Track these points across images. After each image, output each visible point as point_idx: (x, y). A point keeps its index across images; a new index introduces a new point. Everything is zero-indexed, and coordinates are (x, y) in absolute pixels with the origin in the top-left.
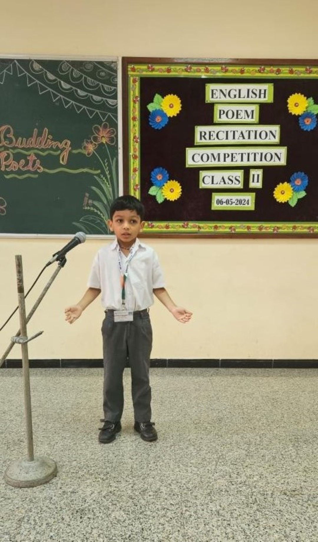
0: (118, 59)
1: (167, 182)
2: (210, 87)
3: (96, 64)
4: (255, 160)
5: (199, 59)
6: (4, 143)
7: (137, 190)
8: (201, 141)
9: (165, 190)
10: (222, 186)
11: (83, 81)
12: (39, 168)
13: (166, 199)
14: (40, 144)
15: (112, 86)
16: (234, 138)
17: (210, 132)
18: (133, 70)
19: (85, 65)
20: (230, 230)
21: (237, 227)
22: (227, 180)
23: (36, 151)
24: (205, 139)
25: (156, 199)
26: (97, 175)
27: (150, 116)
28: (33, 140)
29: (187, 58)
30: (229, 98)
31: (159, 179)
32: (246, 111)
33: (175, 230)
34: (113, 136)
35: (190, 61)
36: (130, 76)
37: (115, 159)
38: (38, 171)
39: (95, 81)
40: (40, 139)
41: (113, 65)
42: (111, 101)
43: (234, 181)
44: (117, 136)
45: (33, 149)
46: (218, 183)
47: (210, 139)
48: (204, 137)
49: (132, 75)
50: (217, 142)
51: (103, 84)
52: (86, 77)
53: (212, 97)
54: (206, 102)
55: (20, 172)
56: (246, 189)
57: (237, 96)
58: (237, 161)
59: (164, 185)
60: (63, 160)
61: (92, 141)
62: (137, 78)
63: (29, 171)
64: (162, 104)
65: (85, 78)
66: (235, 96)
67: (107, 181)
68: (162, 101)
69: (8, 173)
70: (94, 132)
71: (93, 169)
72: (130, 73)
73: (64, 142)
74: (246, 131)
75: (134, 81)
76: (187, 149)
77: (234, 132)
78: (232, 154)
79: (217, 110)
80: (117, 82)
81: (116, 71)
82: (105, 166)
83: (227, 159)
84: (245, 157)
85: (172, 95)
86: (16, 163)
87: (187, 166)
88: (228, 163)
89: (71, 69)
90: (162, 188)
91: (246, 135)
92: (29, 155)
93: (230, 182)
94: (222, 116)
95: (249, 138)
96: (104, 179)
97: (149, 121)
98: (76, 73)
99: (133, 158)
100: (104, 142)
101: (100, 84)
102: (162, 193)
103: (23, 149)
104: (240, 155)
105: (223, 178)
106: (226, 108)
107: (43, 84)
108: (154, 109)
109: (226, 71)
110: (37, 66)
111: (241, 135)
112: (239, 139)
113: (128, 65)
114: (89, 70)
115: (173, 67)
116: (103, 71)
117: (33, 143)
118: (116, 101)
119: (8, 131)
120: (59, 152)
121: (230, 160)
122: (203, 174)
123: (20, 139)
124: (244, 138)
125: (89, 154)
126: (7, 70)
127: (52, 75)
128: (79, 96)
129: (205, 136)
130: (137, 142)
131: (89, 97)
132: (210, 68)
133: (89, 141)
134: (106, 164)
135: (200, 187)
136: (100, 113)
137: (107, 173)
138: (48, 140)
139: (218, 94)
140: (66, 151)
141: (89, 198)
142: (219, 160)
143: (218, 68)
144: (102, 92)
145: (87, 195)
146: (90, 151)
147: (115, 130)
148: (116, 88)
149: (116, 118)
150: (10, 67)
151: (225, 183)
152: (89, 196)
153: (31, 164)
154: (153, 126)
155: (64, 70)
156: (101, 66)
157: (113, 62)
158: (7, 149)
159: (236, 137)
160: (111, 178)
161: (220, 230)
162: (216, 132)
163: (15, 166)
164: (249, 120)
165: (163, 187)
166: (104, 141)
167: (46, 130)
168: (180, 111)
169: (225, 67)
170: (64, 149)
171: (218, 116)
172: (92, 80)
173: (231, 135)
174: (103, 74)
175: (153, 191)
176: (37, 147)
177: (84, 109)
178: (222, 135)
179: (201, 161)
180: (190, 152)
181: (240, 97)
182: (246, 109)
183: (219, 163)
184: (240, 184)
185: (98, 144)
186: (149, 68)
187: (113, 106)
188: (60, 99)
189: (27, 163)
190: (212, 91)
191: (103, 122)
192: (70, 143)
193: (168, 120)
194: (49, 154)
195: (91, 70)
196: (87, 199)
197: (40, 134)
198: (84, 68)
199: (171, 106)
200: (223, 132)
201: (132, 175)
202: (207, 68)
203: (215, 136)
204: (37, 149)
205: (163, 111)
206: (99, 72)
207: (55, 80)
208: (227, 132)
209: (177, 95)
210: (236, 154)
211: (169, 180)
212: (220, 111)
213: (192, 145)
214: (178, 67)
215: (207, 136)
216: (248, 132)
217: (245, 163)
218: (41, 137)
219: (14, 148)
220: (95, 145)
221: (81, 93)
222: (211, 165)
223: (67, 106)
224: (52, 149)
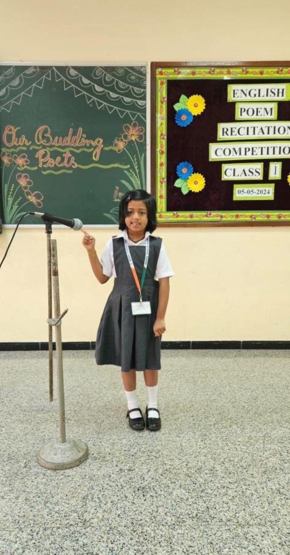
0: (147, 64)
1: (191, 176)
2: (231, 88)
3: (126, 68)
4: (274, 153)
5: (221, 62)
6: (42, 142)
7: (164, 183)
8: (223, 137)
9: (190, 182)
10: (243, 178)
11: (115, 85)
12: (73, 164)
13: (190, 191)
14: (75, 143)
15: (141, 88)
16: (254, 133)
17: (232, 129)
18: (161, 73)
19: (117, 69)
20: (251, 219)
21: (257, 216)
22: (247, 172)
23: (71, 149)
24: (227, 135)
25: (181, 191)
26: (126, 169)
27: (176, 115)
28: (68, 138)
29: (211, 62)
30: (249, 97)
31: (184, 172)
32: (266, 109)
33: (198, 219)
34: (142, 134)
35: (213, 64)
36: (158, 79)
37: (143, 155)
38: (73, 166)
39: (126, 84)
40: (74, 138)
41: (142, 70)
42: (140, 102)
43: (255, 173)
44: (145, 134)
45: (68, 147)
46: (240, 175)
47: (232, 134)
48: (226, 133)
49: (160, 79)
50: (238, 137)
51: (133, 87)
52: (118, 80)
53: (234, 97)
54: (228, 101)
55: (56, 168)
56: (266, 180)
57: (257, 95)
58: (257, 155)
59: (188, 179)
60: (95, 157)
61: (123, 138)
62: (165, 80)
63: (64, 168)
64: (187, 104)
65: (117, 82)
66: (255, 95)
67: (136, 175)
68: (187, 101)
69: (45, 169)
70: (125, 131)
71: (123, 164)
72: (158, 76)
73: (97, 140)
74: (266, 127)
75: (162, 83)
76: (210, 144)
77: (254, 128)
78: (253, 149)
79: (238, 107)
80: (146, 84)
81: (145, 75)
82: (134, 162)
83: (247, 153)
84: (265, 151)
85: (197, 95)
86: (53, 160)
87: (210, 160)
88: (249, 156)
89: (104, 74)
90: (187, 182)
91: (265, 131)
92: (65, 153)
93: (251, 174)
94: (243, 114)
95: (268, 133)
96: (133, 173)
97: (175, 120)
98: (109, 77)
99: (160, 153)
100: (134, 140)
101: (131, 87)
102: (187, 185)
103: (59, 147)
104: (260, 149)
105: (244, 171)
106: (246, 106)
107: (77, 88)
108: (180, 109)
109: (247, 72)
110: (73, 72)
111: (261, 131)
112: (258, 134)
113: (156, 69)
114: (119, 74)
115: (197, 70)
116: (133, 75)
117: (69, 141)
118: (145, 102)
119: (46, 131)
120: (92, 149)
121: (251, 154)
122: (224, 167)
123: (57, 138)
124: (263, 133)
125: (119, 151)
126: (46, 76)
127: (86, 79)
128: (111, 98)
129: (228, 132)
130: (163, 138)
131: (120, 100)
132: (232, 70)
133: (120, 139)
134: (135, 160)
135: (223, 179)
136: (130, 113)
137: (136, 167)
138: (82, 139)
139: (239, 93)
140: (99, 149)
141: (119, 191)
142: (240, 154)
143: (239, 70)
144: (132, 94)
145: (117, 188)
146: (121, 148)
147: (143, 128)
148: (144, 90)
149: (145, 117)
150: (49, 73)
151: (246, 175)
152: (119, 189)
153: (66, 160)
154: (178, 124)
155: (97, 75)
156: (132, 70)
157: (142, 67)
158: (44, 147)
159: (256, 132)
160: (140, 173)
161: (241, 219)
162: (237, 129)
163: (51, 162)
164: (269, 117)
165: (188, 180)
166: (133, 138)
167: (81, 129)
168: (204, 110)
169: (246, 69)
170: (97, 146)
171: (239, 114)
172: (123, 83)
173: (251, 131)
174: (133, 77)
175: (178, 183)
176: (72, 145)
177: (116, 109)
178: (243, 131)
179: (223, 154)
180: (213, 147)
181: (259, 96)
182: (265, 107)
183: (240, 156)
184: (260, 176)
185: (128, 142)
186: (175, 71)
187: (142, 106)
188: (94, 101)
189: (63, 159)
190: (234, 91)
191: (133, 121)
192: (102, 140)
193: (192, 119)
194: (83, 152)
195: (122, 75)
196: (117, 191)
197: (75, 134)
198: (115, 73)
199: (196, 105)
200: (244, 128)
201: (159, 169)
202: (229, 71)
203: (236, 131)
204: (72, 147)
205: (188, 110)
206: (130, 76)
207: (90, 84)
208: (248, 128)
209: (201, 96)
210: (256, 148)
211: (193, 173)
212: (241, 109)
213: (215, 140)
214: (202, 70)
215: (229, 132)
216: (267, 128)
217: (265, 156)
218: (76, 135)
219: (51, 146)
220: (125, 142)
221: (113, 95)
222: (232, 158)
223: (100, 107)
224: (85, 146)
